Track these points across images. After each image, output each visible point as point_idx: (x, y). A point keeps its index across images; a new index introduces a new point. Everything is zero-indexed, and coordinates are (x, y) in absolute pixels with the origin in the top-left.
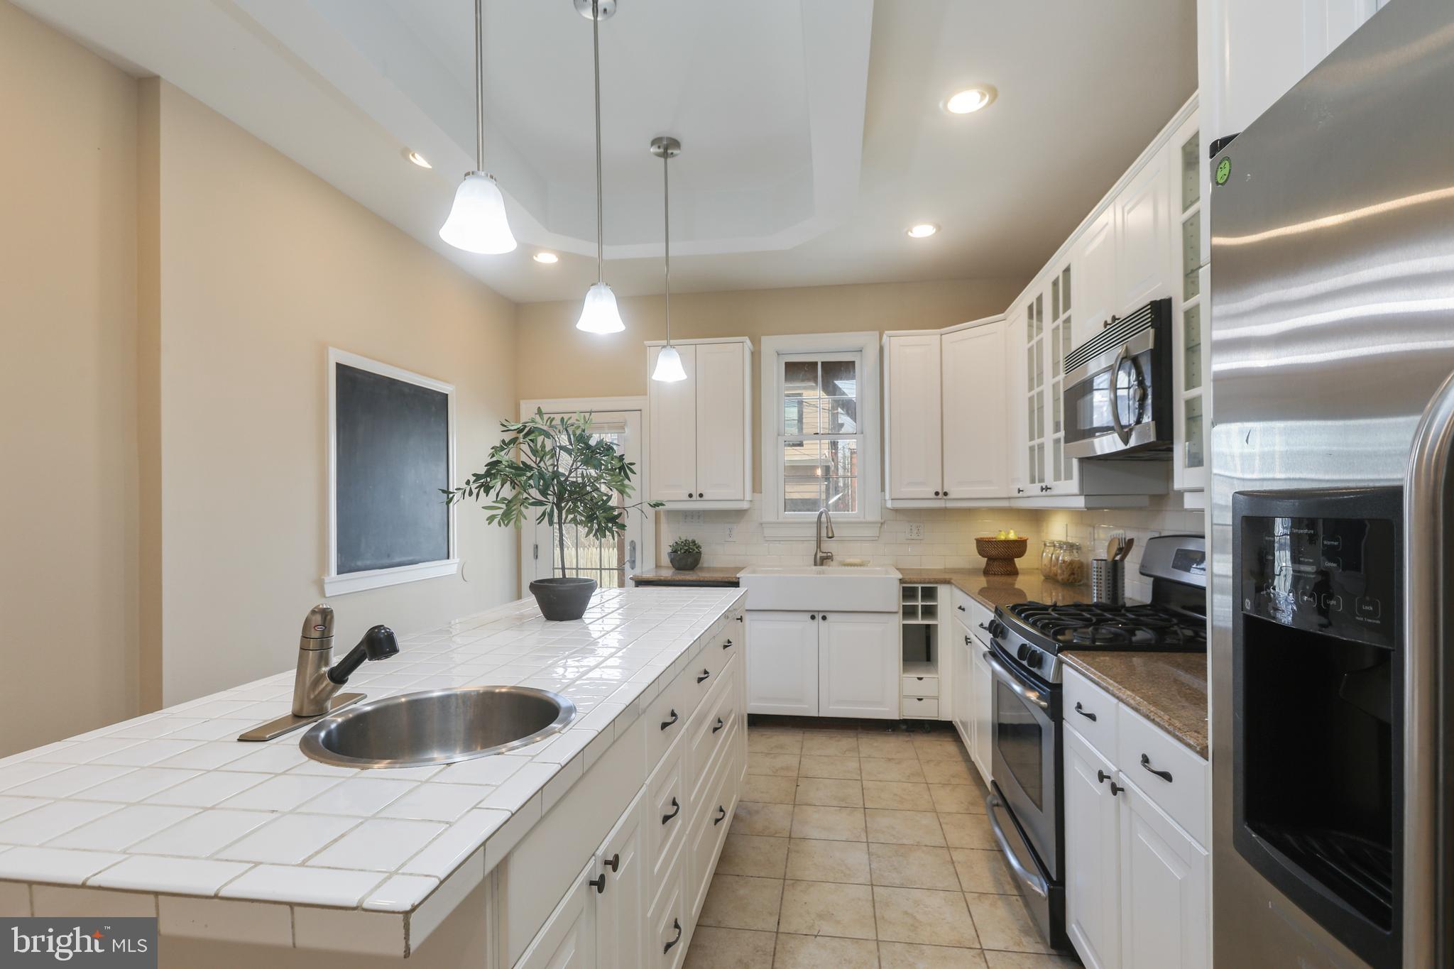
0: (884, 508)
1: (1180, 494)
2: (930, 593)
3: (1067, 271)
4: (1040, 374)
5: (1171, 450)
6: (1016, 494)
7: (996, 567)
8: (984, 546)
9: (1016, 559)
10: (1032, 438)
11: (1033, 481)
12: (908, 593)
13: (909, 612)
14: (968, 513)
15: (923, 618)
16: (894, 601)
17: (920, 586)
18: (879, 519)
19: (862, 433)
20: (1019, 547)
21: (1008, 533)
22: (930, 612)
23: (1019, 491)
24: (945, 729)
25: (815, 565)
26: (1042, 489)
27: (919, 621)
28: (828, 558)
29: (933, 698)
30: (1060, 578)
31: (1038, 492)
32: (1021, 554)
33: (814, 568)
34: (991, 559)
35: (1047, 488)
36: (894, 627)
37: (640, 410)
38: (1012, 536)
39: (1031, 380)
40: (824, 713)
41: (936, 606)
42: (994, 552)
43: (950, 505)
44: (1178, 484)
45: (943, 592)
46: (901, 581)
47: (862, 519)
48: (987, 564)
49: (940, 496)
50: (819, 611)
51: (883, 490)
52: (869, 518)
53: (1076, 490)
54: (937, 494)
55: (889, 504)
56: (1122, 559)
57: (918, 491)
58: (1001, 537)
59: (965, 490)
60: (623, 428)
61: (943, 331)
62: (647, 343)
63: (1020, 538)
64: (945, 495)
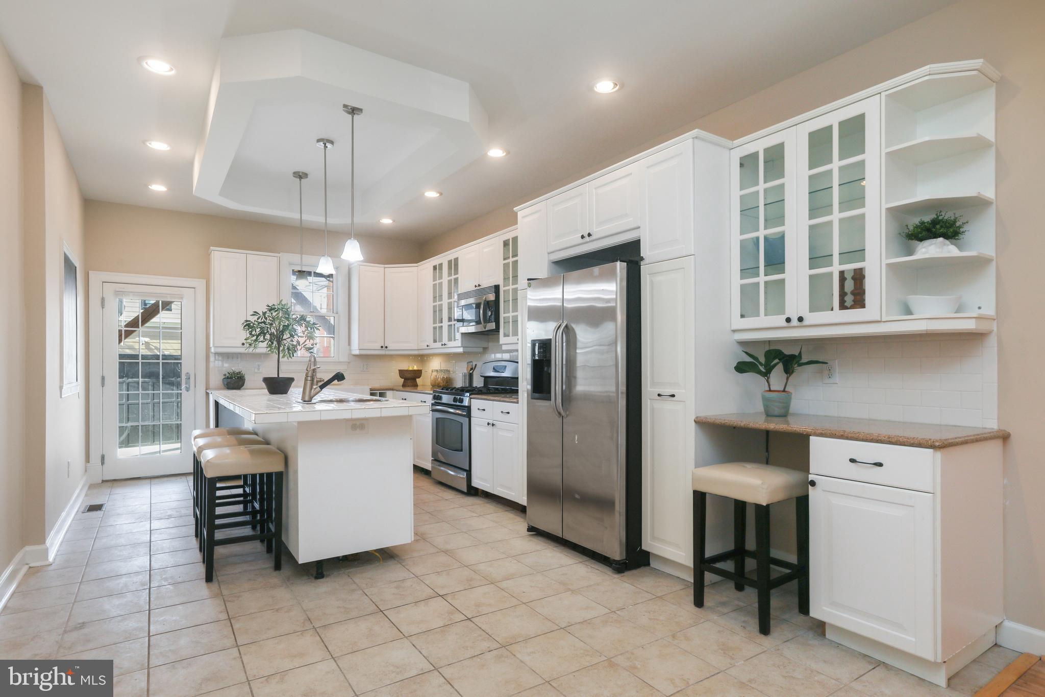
0: (351, 354)
1: (501, 345)
3: (456, 259)
4: (441, 296)
5: (499, 332)
6: (426, 347)
7: (409, 382)
8: (402, 373)
9: (417, 379)
10: (435, 323)
11: (435, 341)
14: (396, 357)
17: (378, 392)
18: (349, 360)
19: (337, 313)
20: (418, 373)
21: (414, 367)
23: (427, 346)
26: (442, 345)
30: (442, 385)
31: (439, 346)
32: (419, 377)
34: (406, 379)
35: (445, 344)
37: (194, 288)
38: (415, 368)
39: (435, 298)
42: (407, 376)
43: (388, 353)
44: (501, 342)
46: (371, 389)
47: (337, 360)
48: (404, 382)
49: (383, 348)
51: (351, 345)
53: (460, 345)
54: (382, 347)
56: (473, 372)
57: (373, 346)
58: (411, 369)
59: (395, 345)
60: (182, 298)
61: (386, 266)
62: (212, 248)
63: (420, 369)
64: (386, 347)
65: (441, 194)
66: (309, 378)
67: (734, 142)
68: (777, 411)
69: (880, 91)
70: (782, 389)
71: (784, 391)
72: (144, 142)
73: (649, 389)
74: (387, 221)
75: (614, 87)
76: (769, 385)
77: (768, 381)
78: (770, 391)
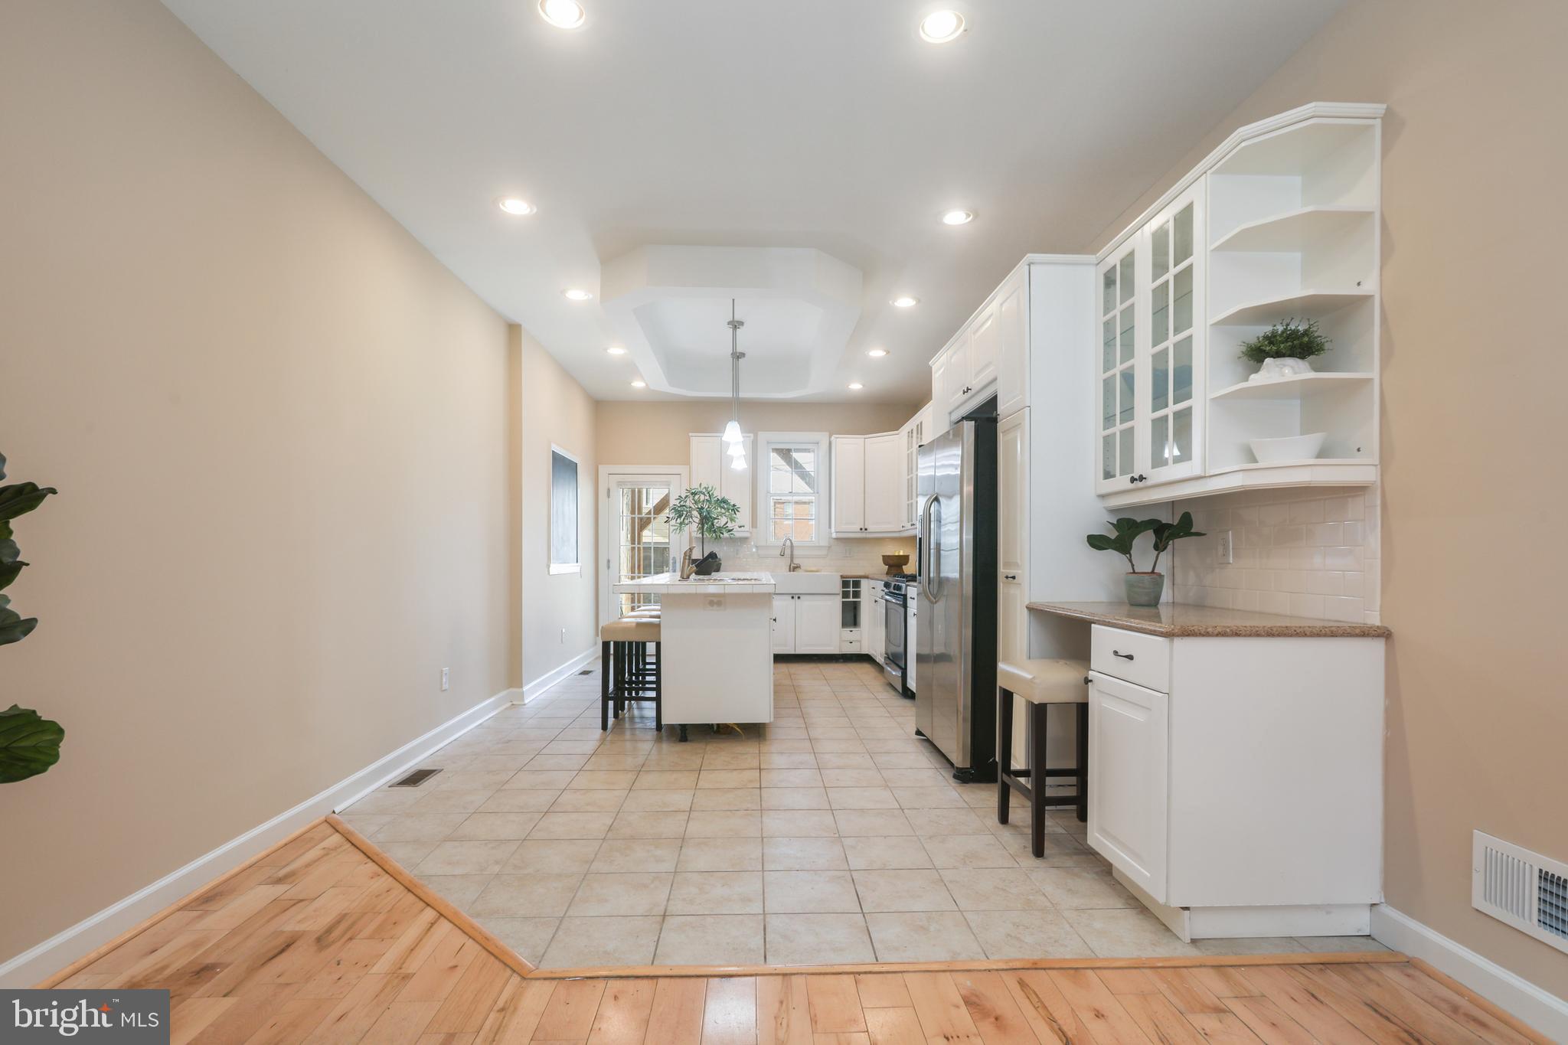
0: (830, 538)
2: (857, 584)
3: (921, 423)
6: (902, 529)
7: (894, 570)
8: (887, 559)
9: (903, 567)
10: (908, 500)
11: (908, 521)
12: (845, 584)
13: (845, 595)
14: (878, 541)
15: (853, 598)
16: (838, 588)
17: (851, 579)
18: (827, 544)
19: (818, 493)
20: (904, 559)
21: (899, 551)
22: (857, 594)
23: (903, 526)
24: (866, 658)
25: (790, 571)
26: (912, 525)
27: (851, 599)
28: (797, 567)
29: (858, 641)
31: (910, 527)
32: (905, 564)
33: (789, 573)
34: (890, 566)
36: (838, 601)
38: (901, 553)
39: (908, 472)
40: (798, 652)
41: (860, 591)
42: (891, 562)
43: (868, 536)
45: (864, 583)
46: (842, 577)
47: (817, 545)
48: (889, 570)
49: (863, 531)
50: (795, 594)
51: (830, 527)
52: (822, 544)
54: (861, 529)
55: (834, 535)
57: (852, 528)
58: (897, 554)
59: (875, 527)
60: (669, 485)
61: (866, 436)
62: (690, 434)
63: (906, 554)
64: (866, 529)
65: (888, 352)
66: (687, 557)
67: (1098, 255)
68: (1144, 599)
69: (1204, 170)
70: (1150, 570)
71: (1153, 572)
72: (606, 350)
73: (1002, 570)
74: (856, 386)
75: (966, 218)
76: (1133, 565)
77: (1130, 561)
78: (1134, 572)
